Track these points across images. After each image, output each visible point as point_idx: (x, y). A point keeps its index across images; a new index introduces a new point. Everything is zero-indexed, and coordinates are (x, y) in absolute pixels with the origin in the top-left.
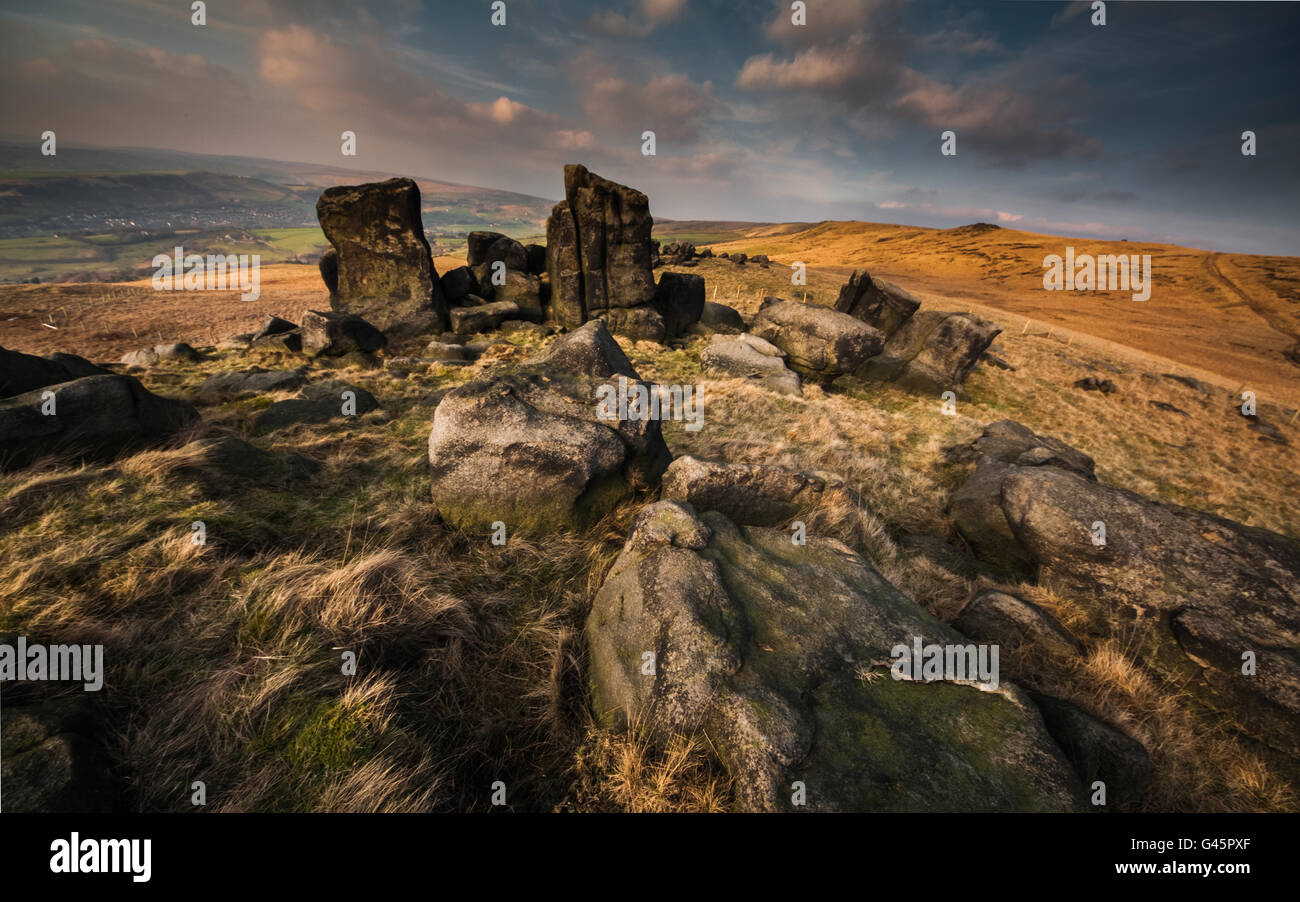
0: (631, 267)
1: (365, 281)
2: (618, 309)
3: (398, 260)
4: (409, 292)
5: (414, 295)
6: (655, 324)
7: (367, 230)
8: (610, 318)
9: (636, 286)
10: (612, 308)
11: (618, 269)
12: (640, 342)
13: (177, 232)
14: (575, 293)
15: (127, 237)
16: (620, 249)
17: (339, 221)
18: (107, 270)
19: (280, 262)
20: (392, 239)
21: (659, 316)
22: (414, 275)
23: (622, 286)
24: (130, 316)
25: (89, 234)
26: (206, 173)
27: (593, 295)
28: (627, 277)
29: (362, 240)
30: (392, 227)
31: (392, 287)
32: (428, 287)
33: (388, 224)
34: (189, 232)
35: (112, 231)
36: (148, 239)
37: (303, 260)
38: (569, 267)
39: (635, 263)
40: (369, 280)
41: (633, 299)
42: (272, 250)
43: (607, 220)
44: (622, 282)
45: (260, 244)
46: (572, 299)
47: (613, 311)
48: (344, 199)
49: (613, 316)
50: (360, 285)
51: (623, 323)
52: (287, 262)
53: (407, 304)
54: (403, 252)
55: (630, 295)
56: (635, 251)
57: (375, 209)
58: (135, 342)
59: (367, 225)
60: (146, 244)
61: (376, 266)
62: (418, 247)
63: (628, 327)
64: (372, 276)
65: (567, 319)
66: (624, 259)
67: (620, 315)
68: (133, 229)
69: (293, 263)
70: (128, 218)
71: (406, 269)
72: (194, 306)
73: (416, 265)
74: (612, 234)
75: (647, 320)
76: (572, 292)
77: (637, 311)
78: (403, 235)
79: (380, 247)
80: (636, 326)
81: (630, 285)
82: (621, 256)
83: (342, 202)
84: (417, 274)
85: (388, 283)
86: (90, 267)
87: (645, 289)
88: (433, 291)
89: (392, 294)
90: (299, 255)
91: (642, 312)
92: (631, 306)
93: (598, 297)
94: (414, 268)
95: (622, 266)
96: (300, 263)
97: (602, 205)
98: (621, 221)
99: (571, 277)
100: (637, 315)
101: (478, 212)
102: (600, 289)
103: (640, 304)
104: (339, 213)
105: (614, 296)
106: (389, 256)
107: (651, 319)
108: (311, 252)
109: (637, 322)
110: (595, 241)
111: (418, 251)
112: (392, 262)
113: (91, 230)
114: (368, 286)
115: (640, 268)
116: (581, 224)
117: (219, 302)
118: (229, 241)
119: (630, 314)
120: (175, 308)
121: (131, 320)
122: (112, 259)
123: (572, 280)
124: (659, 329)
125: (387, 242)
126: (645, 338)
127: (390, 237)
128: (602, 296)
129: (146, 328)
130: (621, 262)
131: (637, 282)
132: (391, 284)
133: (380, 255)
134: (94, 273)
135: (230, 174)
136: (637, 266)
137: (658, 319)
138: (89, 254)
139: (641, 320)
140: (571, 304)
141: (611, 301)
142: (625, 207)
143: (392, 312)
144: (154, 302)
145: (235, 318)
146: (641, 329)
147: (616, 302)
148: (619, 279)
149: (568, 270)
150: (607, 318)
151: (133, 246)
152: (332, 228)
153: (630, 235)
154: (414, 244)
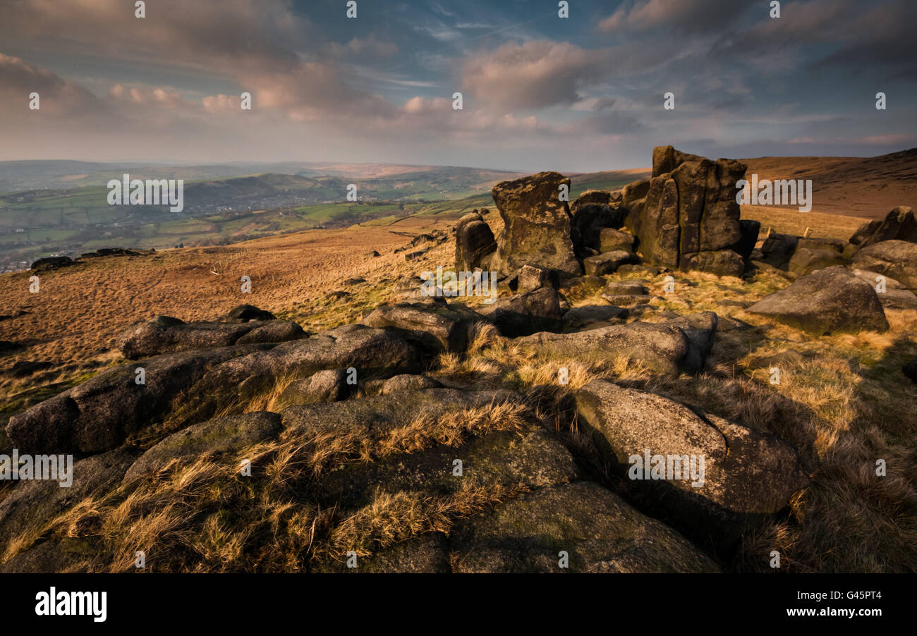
0: (724, 218)
1: (523, 243)
2: (707, 252)
3: (550, 227)
4: (554, 249)
5: (558, 250)
6: (736, 262)
7: (532, 209)
8: (701, 260)
9: (726, 233)
10: (703, 251)
11: (713, 222)
12: (723, 277)
13: (254, 212)
14: (674, 241)
15: (227, 218)
16: (716, 206)
17: (515, 205)
18: (216, 237)
19: (310, 229)
20: (548, 213)
21: (739, 256)
22: (559, 236)
23: (714, 234)
24: (253, 266)
25: (209, 216)
26: (270, 174)
27: (690, 242)
28: (719, 227)
29: (527, 216)
30: (550, 206)
31: (541, 245)
32: (569, 246)
33: (547, 204)
34: (260, 212)
35: (220, 214)
36: (239, 218)
37: (324, 227)
38: (669, 223)
39: (728, 215)
40: (526, 242)
41: (723, 244)
42: (306, 221)
43: (709, 184)
44: (715, 231)
45: (298, 217)
46: (672, 246)
47: (703, 254)
48: (520, 190)
49: (703, 257)
50: (519, 245)
51: (711, 263)
52: (314, 228)
53: (557, 257)
54: (554, 222)
55: (720, 240)
56: (728, 206)
57: (541, 195)
58: (261, 283)
59: (533, 205)
60: (237, 221)
61: (533, 232)
62: (566, 217)
63: (714, 265)
64: (528, 239)
65: (664, 261)
66: (719, 213)
67: (709, 256)
68: (231, 212)
69: (317, 228)
70: (228, 205)
71: (554, 233)
72: (283, 259)
73: (562, 230)
74: (712, 195)
75: (731, 260)
76: (672, 241)
77: (723, 253)
78: (557, 210)
79: (538, 219)
80: (722, 265)
81: (722, 233)
82: (716, 211)
83: (520, 192)
84: (562, 236)
85: (538, 243)
86: (208, 236)
87: (733, 235)
88: (574, 247)
89: (542, 251)
90: (321, 223)
91: (727, 253)
92: (719, 249)
93: (693, 244)
94: (560, 232)
95: (717, 218)
96: (322, 228)
97: (706, 174)
98: (721, 184)
99: (673, 230)
100: (724, 256)
101: (433, 183)
102: (695, 238)
103: (726, 248)
104: (516, 200)
105: (706, 242)
106: (544, 225)
107: (733, 258)
108: (328, 221)
109: (723, 262)
110: (697, 202)
111: (565, 220)
112: (545, 229)
113: (210, 214)
114: (524, 246)
115: (731, 219)
116: (682, 190)
117: (296, 256)
118: (281, 216)
119: (718, 256)
120: (275, 261)
121: (255, 269)
122: (219, 231)
123: (673, 232)
124: (740, 267)
125: (544, 216)
126: (728, 274)
127: (547, 212)
128: (696, 242)
129: (264, 274)
130: (716, 216)
131: (727, 230)
132: (541, 244)
133: (538, 225)
134: (210, 240)
135: (283, 173)
136: (729, 217)
137: (740, 259)
138: (208, 228)
139: (726, 259)
140: (670, 250)
141: (702, 246)
142: (726, 173)
143: (549, 263)
144: (262, 257)
145: (308, 266)
146: (726, 267)
147: (707, 247)
148: (713, 228)
149: (668, 225)
150: (698, 260)
151: (231, 223)
152: (509, 210)
153: (727, 194)
154: (564, 216)
